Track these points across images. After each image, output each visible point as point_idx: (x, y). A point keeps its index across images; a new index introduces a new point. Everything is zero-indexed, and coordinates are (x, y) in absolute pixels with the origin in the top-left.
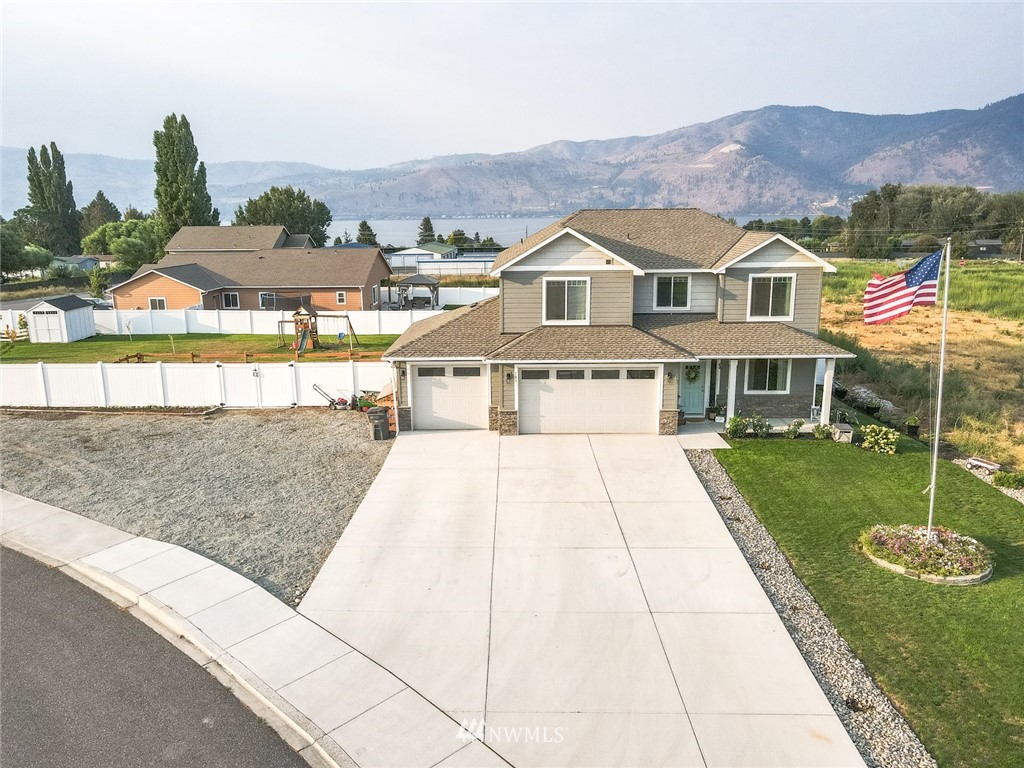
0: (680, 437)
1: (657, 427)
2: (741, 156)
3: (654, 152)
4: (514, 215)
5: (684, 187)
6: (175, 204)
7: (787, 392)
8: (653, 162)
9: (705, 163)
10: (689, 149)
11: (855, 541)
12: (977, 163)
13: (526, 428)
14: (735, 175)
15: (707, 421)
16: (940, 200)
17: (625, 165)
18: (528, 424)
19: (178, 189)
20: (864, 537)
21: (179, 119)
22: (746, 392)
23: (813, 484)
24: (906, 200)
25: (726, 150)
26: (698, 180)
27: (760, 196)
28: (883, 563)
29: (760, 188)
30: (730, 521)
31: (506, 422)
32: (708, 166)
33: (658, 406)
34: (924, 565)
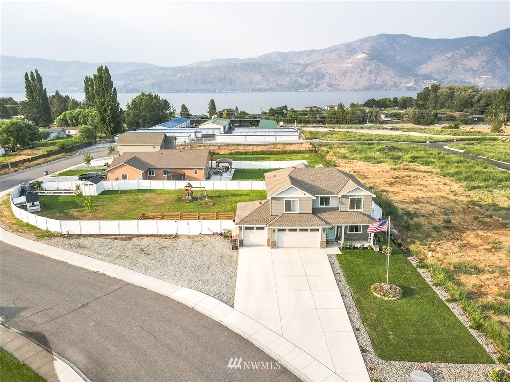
0: (326, 249)
1: (319, 246)
2: (366, 60)
3: (322, 58)
4: (252, 90)
5: (337, 76)
6: (103, 107)
7: (361, 233)
8: (322, 63)
9: (348, 64)
10: (340, 56)
11: (370, 288)
12: (483, 64)
13: (279, 246)
14: (363, 70)
15: (335, 242)
16: (458, 92)
17: (308, 64)
18: (279, 245)
19: (105, 101)
20: (372, 287)
21: (104, 68)
22: (348, 233)
23: (364, 267)
24: (442, 92)
25: (358, 57)
26: (344, 73)
27: (375, 81)
28: (375, 294)
29: (375, 76)
30: (338, 281)
31: (273, 245)
32: (350, 65)
33: (320, 240)
34: (384, 295)
